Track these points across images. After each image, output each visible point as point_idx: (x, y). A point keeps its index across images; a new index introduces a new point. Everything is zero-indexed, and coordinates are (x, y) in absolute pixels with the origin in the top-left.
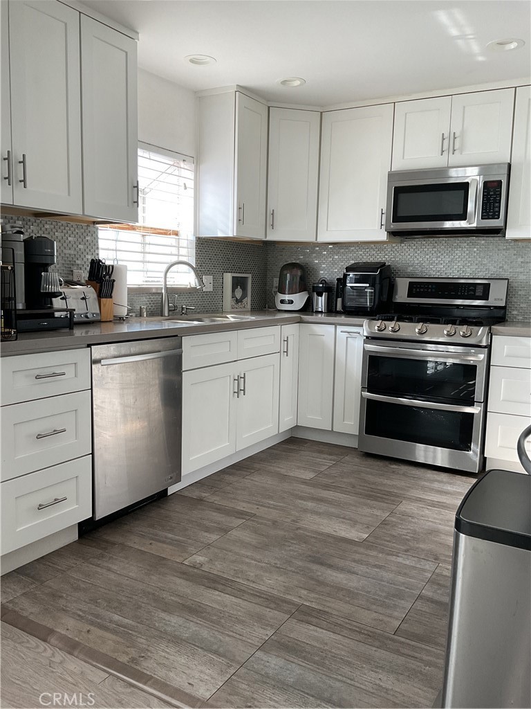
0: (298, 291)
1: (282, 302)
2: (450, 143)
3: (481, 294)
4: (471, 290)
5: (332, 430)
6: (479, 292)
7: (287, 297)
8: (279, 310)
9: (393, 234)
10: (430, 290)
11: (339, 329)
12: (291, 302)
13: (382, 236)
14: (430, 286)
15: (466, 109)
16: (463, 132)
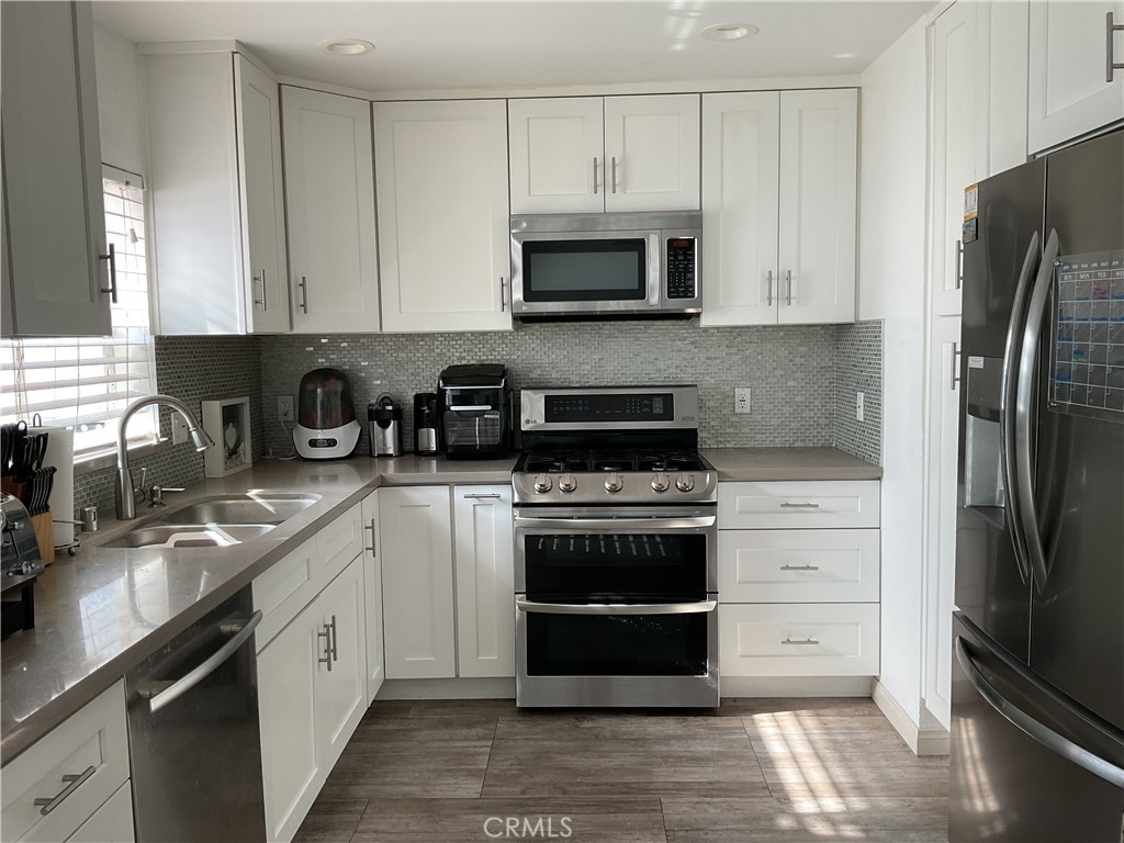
0: (341, 422)
1: (313, 443)
2: (605, 173)
3: (661, 412)
4: (646, 406)
5: (457, 676)
6: (658, 408)
7: (320, 435)
8: (306, 460)
9: (522, 320)
10: (581, 408)
11: (460, 492)
12: (332, 443)
13: (505, 323)
14: (580, 402)
15: (627, 118)
16: (624, 157)
